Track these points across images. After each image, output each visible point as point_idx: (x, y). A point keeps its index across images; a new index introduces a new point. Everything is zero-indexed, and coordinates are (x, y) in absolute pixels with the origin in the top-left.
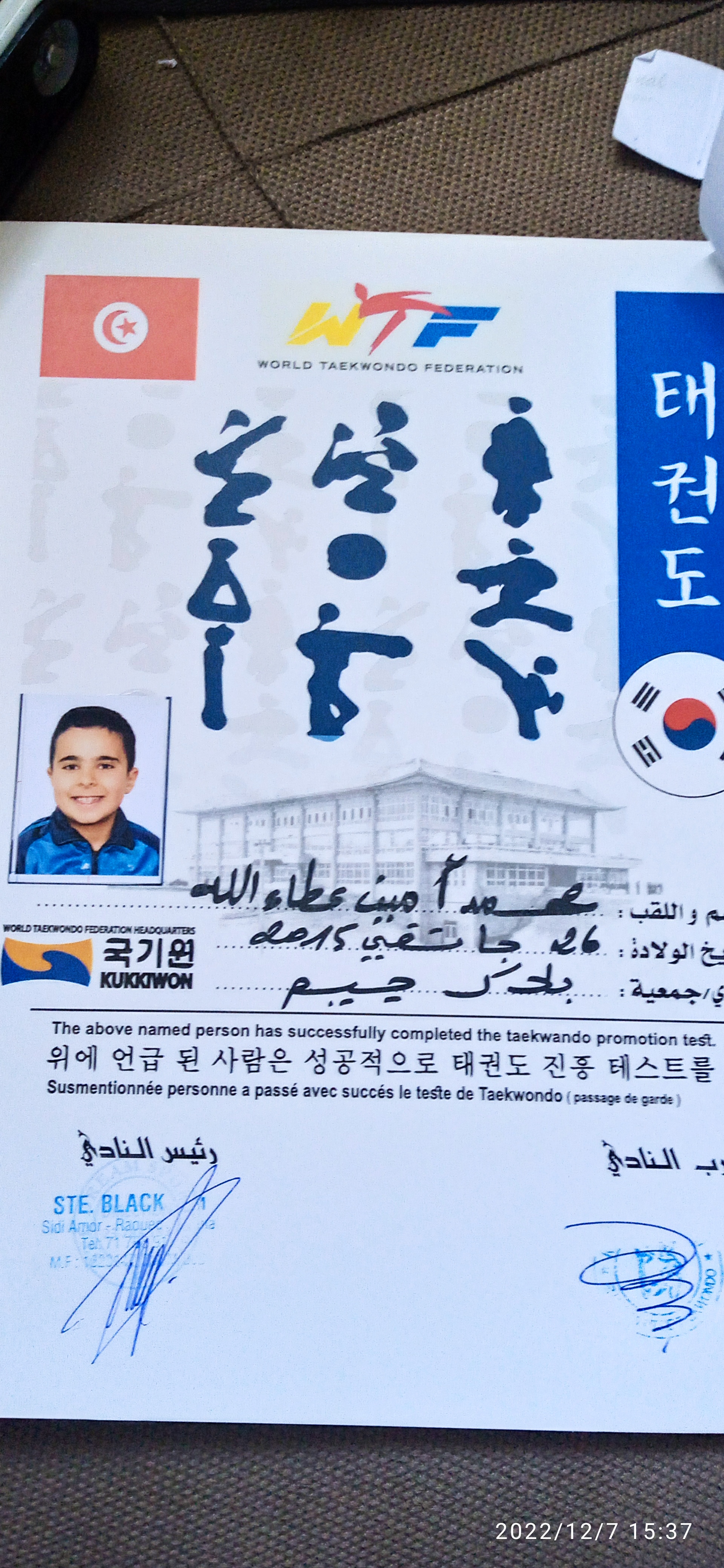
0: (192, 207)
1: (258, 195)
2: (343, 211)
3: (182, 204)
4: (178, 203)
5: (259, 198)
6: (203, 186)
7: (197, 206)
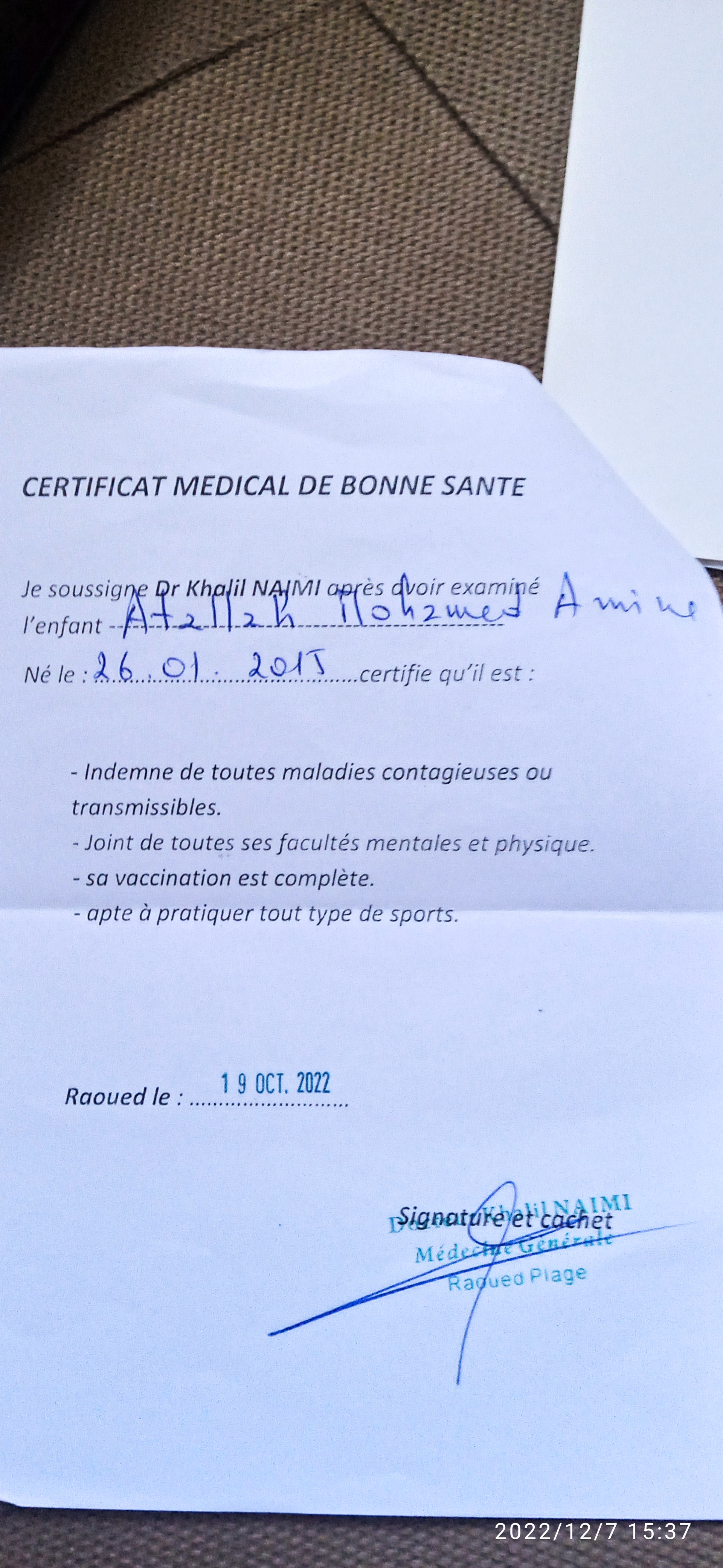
0: (288, 43)
1: (370, 25)
2: (478, 39)
3: (277, 41)
4: (271, 40)
5: (374, 29)
6: (302, 17)
7: (295, 42)
